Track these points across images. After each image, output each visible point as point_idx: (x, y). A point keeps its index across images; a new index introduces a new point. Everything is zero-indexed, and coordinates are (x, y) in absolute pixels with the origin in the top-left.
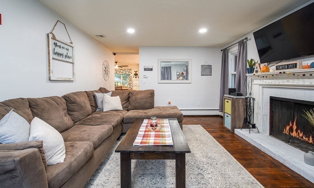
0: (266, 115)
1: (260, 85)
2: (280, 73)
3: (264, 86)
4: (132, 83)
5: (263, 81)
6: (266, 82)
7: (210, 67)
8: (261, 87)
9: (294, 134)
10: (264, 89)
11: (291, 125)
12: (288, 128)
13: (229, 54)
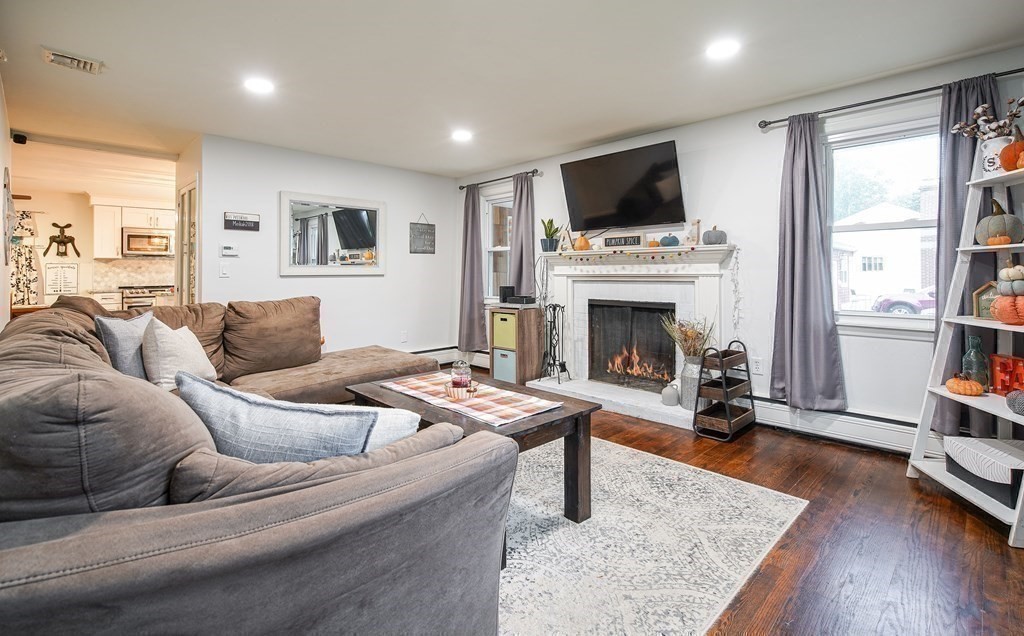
0: (582, 340)
1: (568, 277)
2: (615, 252)
3: (577, 280)
4: (35, 280)
5: (575, 269)
6: (582, 271)
7: (430, 229)
8: (570, 280)
9: (636, 370)
10: (576, 285)
11: (626, 353)
12: (618, 360)
13: (482, 198)
